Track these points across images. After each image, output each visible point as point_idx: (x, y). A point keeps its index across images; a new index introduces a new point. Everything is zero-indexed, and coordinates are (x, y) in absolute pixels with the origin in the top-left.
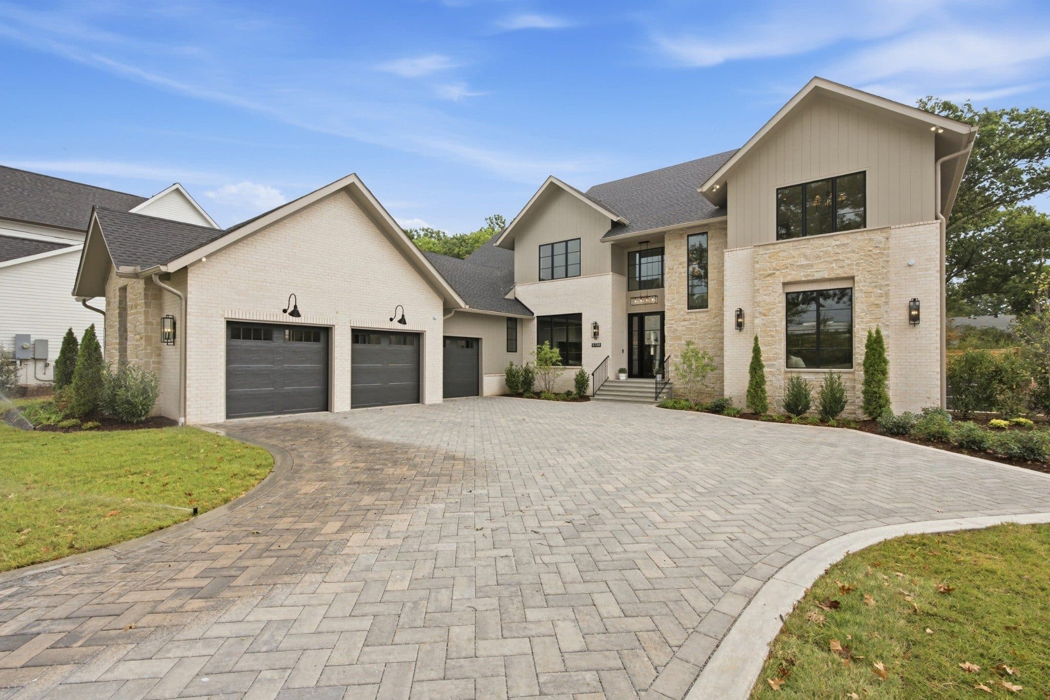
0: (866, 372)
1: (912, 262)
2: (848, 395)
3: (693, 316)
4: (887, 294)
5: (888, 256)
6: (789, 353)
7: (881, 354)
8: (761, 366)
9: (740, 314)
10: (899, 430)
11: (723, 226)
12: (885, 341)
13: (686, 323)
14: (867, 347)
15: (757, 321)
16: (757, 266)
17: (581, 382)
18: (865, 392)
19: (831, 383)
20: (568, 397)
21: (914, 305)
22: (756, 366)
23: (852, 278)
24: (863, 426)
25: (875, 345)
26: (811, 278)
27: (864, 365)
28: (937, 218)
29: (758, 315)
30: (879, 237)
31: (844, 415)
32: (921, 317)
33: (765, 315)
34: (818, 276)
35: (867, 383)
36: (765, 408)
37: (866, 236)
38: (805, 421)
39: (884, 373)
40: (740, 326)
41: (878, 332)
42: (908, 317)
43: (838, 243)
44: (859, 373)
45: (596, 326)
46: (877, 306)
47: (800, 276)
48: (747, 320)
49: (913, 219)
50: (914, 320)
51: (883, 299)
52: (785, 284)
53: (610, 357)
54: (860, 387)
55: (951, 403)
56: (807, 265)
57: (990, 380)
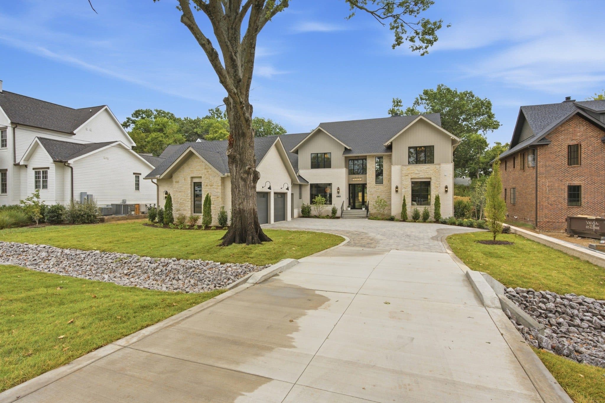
0: (435, 207)
1: (446, 174)
2: (430, 213)
3: (377, 187)
4: (440, 184)
5: (440, 172)
6: (412, 200)
7: (439, 202)
8: (406, 205)
9: (397, 188)
10: (444, 223)
11: (390, 157)
12: (440, 198)
13: (375, 189)
14: (435, 199)
15: (403, 190)
16: (403, 172)
17: (334, 211)
18: (435, 213)
19: (425, 210)
20: (328, 217)
21: (446, 187)
22: (404, 205)
23: (431, 178)
24: (435, 222)
25: (437, 199)
26: (419, 177)
27: (435, 205)
28: (452, 162)
29: (403, 188)
30: (438, 166)
31: (429, 220)
32: (448, 190)
33: (405, 188)
34: (421, 177)
35: (435, 210)
36: (407, 219)
37: (434, 166)
38: (419, 222)
39: (439, 207)
40: (397, 191)
41: (438, 195)
42: (445, 191)
43: (427, 167)
44: (433, 207)
45: (338, 189)
46: (437, 187)
47: (416, 176)
48: (399, 189)
49: (446, 162)
50: (446, 191)
51: (439, 185)
52: (411, 179)
53: (345, 201)
54: (433, 211)
55: (455, 215)
56: (418, 173)
57: (464, 209)
